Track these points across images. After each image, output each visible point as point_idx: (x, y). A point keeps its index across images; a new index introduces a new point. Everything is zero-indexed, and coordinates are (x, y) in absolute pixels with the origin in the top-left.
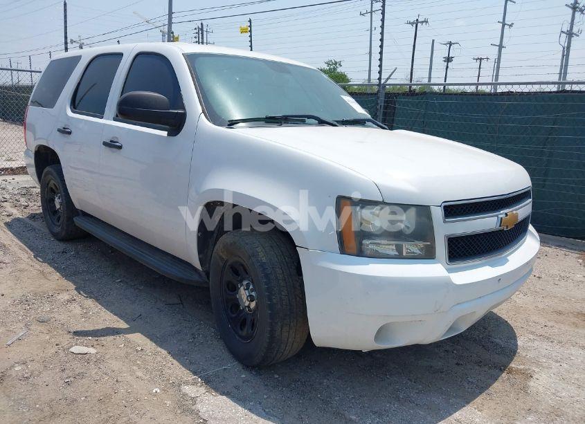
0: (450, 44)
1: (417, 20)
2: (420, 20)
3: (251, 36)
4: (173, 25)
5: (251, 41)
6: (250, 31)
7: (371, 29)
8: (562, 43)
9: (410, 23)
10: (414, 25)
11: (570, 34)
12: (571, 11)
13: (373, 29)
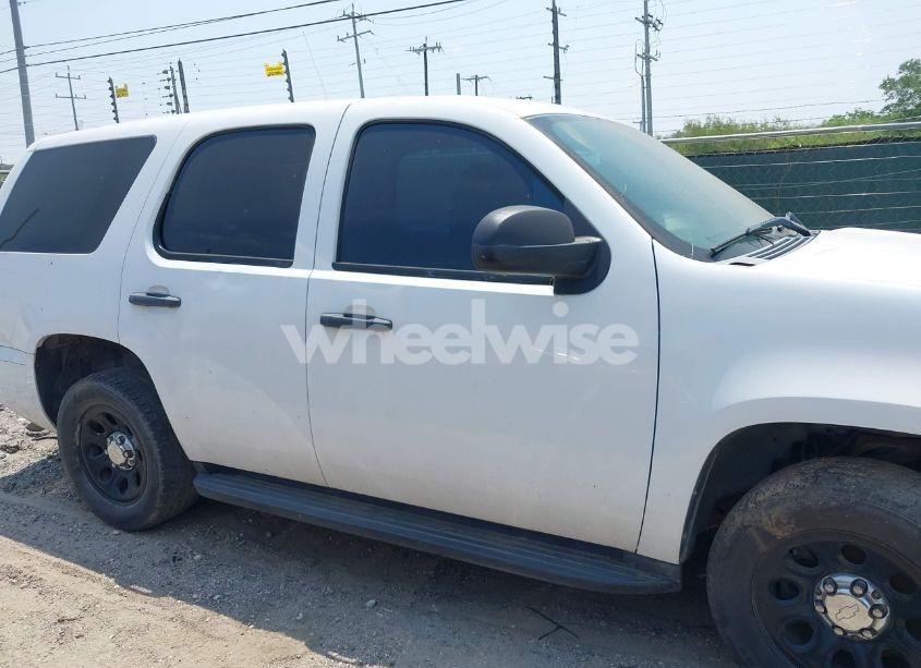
0: (477, 78)
1: (425, 45)
2: (428, 46)
3: (289, 81)
4: (28, 68)
5: (290, 89)
6: (287, 72)
7: (359, 62)
8: (639, 70)
9: (414, 50)
10: (422, 53)
11: (647, 58)
12: (642, 26)
13: (362, 62)
